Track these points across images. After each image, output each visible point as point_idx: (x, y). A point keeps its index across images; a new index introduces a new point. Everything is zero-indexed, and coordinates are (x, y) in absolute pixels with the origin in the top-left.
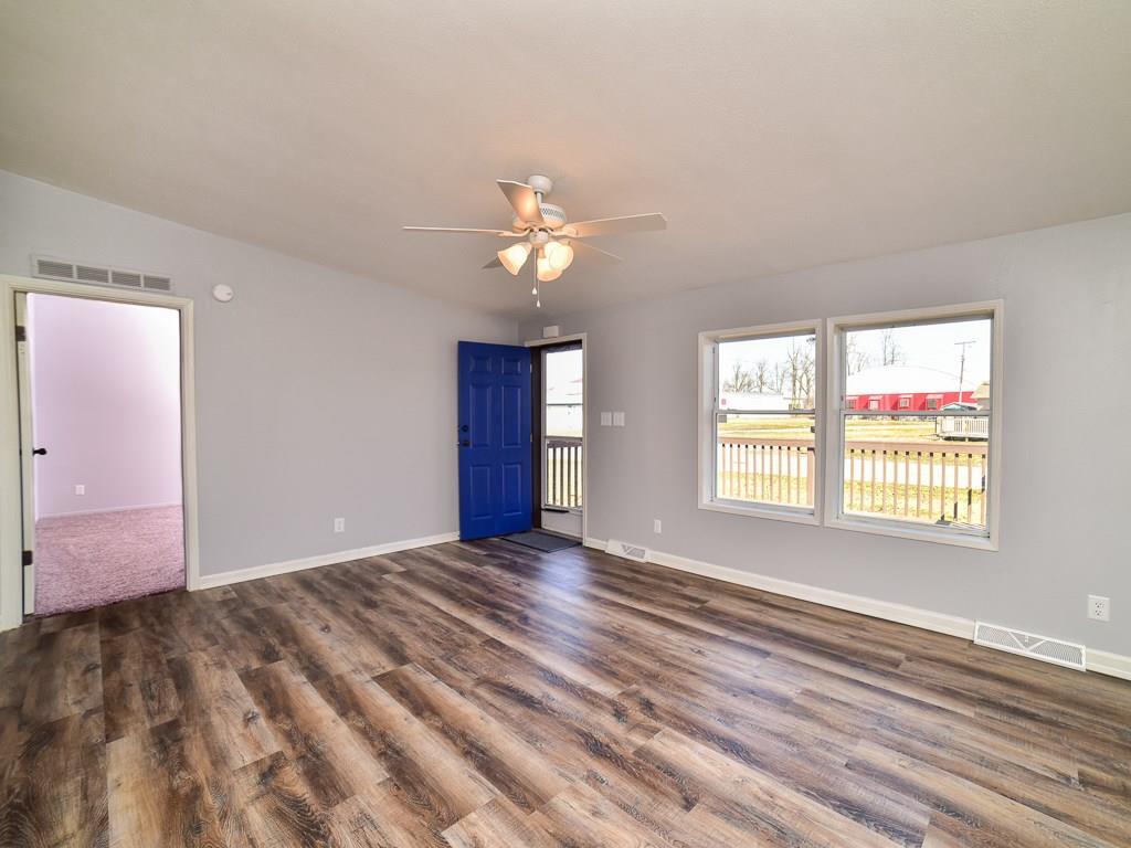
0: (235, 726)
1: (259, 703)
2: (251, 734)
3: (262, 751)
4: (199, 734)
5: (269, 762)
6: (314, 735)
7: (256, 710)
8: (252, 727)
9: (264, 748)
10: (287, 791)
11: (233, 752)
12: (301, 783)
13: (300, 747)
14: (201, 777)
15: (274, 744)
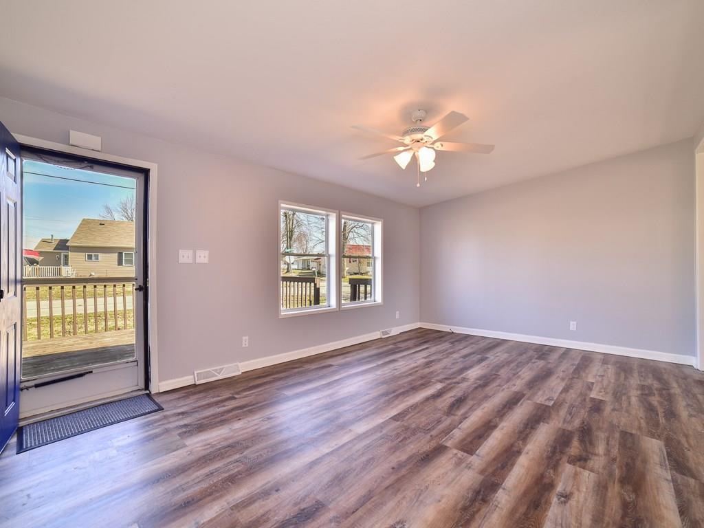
0: (578, 502)
1: (548, 503)
2: (573, 485)
3: (576, 471)
4: (607, 519)
5: (578, 463)
6: (545, 456)
7: (555, 500)
8: (568, 490)
9: (573, 472)
10: (581, 446)
11: (591, 485)
12: (573, 445)
13: (558, 456)
14: (617, 487)
15: (568, 469)
